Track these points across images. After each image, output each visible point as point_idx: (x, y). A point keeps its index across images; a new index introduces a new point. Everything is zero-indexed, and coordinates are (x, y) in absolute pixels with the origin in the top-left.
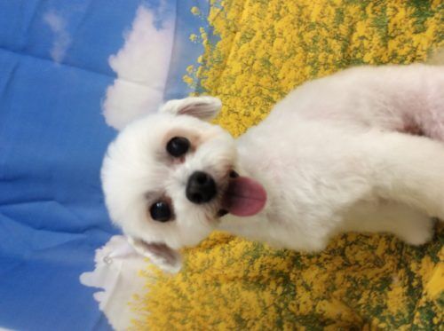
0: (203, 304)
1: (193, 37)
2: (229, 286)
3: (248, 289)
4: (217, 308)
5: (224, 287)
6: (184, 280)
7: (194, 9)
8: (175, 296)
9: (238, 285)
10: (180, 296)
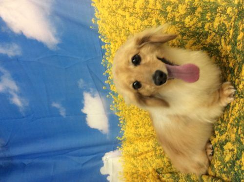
0: (143, 167)
1: (107, 96)
2: (151, 158)
3: (158, 158)
4: (148, 168)
5: (149, 159)
6: (135, 159)
7: (104, 88)
8: (133, 167)
9: (154, 158)
10: (134, 166)
